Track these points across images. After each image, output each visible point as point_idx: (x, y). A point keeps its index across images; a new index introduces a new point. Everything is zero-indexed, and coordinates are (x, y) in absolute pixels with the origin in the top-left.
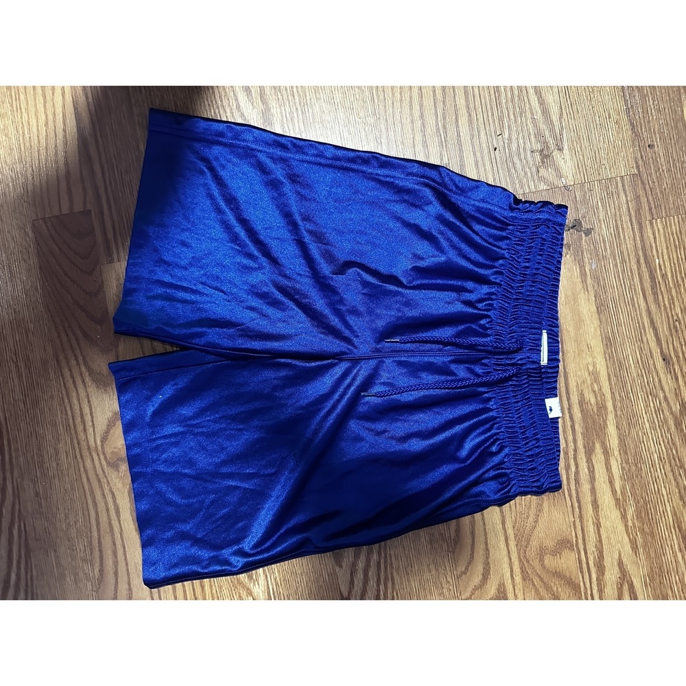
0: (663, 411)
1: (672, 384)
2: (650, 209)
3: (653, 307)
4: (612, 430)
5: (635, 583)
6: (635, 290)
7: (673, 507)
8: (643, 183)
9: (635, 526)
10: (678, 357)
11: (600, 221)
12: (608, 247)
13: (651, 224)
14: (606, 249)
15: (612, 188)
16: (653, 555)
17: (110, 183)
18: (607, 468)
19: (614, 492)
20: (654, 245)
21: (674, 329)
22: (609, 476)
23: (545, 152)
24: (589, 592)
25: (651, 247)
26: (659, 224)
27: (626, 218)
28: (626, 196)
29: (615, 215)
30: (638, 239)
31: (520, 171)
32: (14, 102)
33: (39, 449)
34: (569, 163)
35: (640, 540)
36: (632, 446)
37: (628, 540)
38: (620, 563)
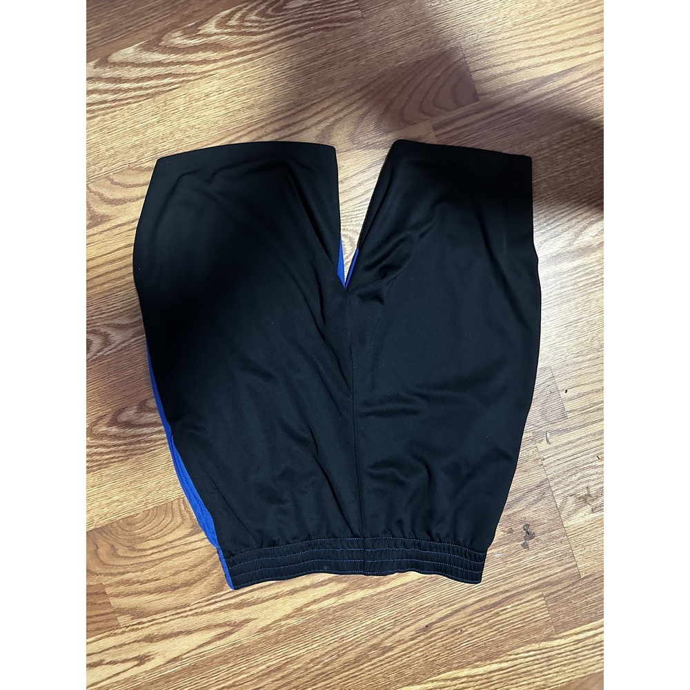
0: (383, 633)
1: (407, 637)
2: (553, 593)
3: (470, 609)
4: (360, 594)
5: (233, 635)
6: (482, 593)
7: (303, 655)
8: (574, 584)
9: (281, 627)
10: (431, 637)
11: (537, 554)
12: (515, 564)
13: (540, 596)
14: (513, 563)
15: (566, 559)
16: (259, 646)
17: (506, 116)
18: (327, 596)
19: (307, 605)
20: (522, 601)
21: (454, 630)
22: (320, 599)
23: (589, 499)
24: (218, 600)
25: (520, 600)
26: (541, 602)
27: (542, 575)
28: (560, 572)
29: (543, 566)
30: (526, 588)
31: (569, 480)
32: (569, 9)
33: (249, 90)
34: (582, 520)
35: (270, 633)
36: (349, 613)
37: (269, 623)
38: (248, 621)
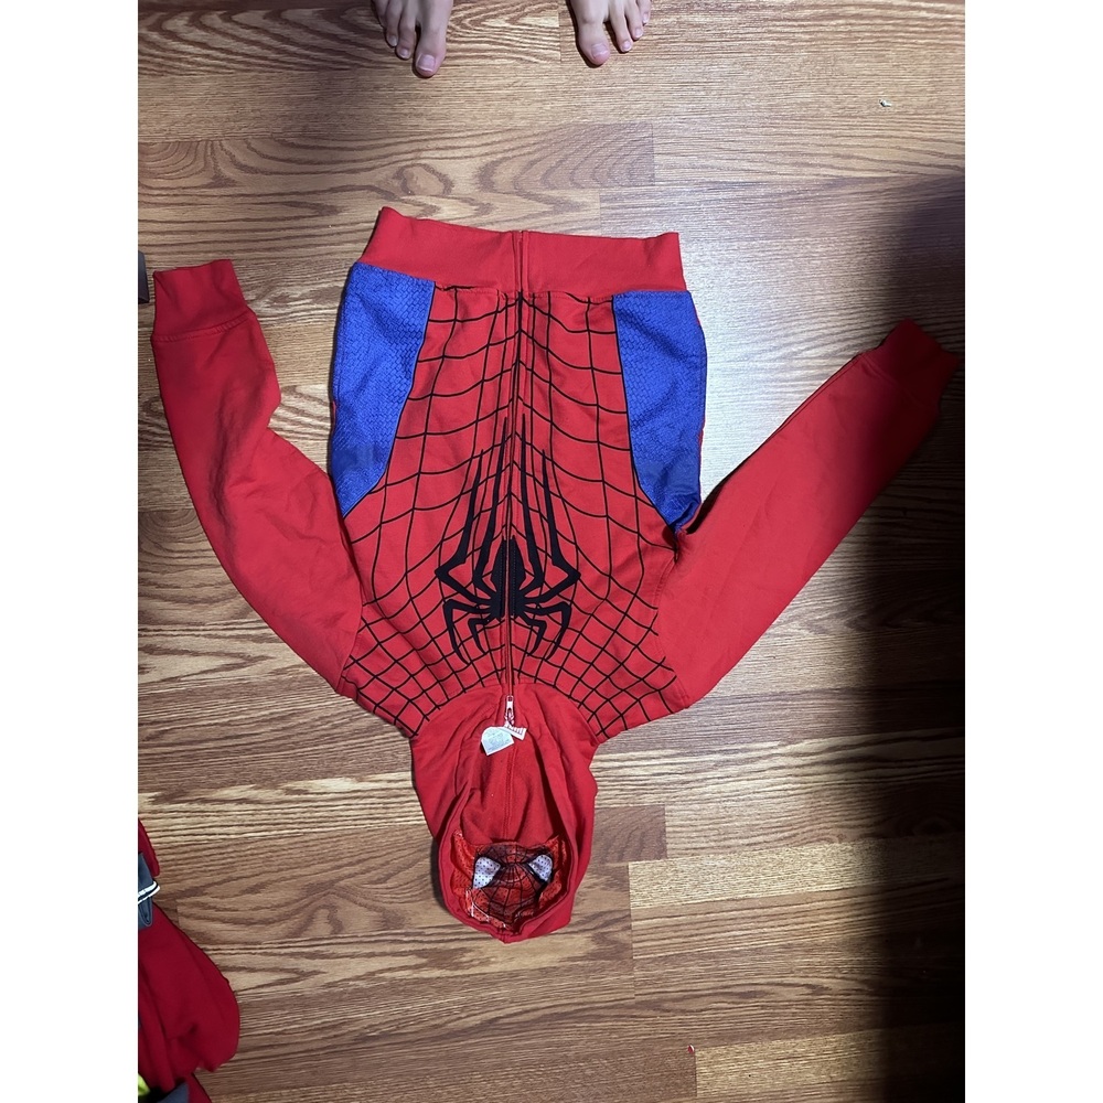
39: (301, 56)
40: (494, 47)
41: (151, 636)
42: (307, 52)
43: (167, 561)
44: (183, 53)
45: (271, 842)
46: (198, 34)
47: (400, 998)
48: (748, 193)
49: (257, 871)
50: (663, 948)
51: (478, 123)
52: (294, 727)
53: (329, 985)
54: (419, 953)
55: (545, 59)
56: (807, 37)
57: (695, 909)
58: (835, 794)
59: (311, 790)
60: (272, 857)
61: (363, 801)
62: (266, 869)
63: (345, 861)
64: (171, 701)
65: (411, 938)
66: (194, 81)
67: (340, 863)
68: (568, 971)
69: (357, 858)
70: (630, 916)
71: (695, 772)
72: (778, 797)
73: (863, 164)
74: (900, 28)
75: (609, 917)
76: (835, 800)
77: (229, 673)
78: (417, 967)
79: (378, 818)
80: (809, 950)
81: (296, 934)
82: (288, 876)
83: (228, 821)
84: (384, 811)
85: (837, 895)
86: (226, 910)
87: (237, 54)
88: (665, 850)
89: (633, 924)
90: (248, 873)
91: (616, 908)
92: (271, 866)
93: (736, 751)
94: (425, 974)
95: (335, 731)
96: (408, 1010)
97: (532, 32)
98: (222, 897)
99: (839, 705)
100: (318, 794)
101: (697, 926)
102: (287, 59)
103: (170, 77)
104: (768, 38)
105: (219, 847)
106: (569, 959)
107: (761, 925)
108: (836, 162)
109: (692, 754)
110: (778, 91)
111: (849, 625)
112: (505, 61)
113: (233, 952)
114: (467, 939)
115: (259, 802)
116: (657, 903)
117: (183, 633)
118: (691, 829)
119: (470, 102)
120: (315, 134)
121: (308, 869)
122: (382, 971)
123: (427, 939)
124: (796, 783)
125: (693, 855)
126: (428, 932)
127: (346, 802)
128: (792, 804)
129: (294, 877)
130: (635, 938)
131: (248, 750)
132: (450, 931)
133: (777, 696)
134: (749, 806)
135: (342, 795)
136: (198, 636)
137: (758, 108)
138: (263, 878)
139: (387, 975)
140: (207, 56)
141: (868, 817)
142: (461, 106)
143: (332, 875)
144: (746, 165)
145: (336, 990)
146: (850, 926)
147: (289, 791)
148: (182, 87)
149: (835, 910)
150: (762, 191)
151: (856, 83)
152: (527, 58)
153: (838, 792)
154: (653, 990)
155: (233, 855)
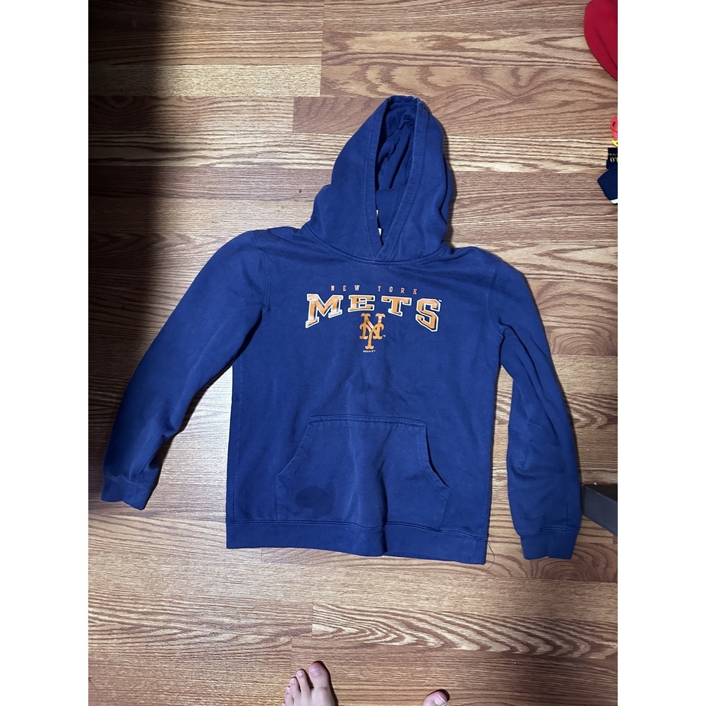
39: (471, 622)
40: (353, 616)
41: (610, 276)
42: (467, 624)
43: (593, 323)
44: (543, 631)
45: (551, 134)
46: (532, 641)
47: (479, 20)
48: (206, 514)
49: (562, 116)
50: (303, 37)
51: (368, 572)
52: (527, 208)
53: (524, 34)
54: (463, 49)
55: (323, 606)
56: (162, 603)
57: (279, 61)
58: (182, 129)
59: (521, 165)
60: (551, 124)
61: (488, 155)
62: (556, 116)
63: (504, 116)
64: (604, 233)
65: (467, 60)
66: (538, 614)
67: (507, 116)
68: (366, 27)
69: (497, 118)
70: (322, 61)
71: (270, 152)
72: (219, 131)
73: (134, 524)
74: (105, 602)
75: (336, 61)
76: (182, 125)
77: (563, 247)
78: (465, 40)
79: (480, 142)
80: (207, 26)
81: (542, 71)
82: (543, 110)
83: (577, 151)
84: (475, 147)
85: (186, 61)
86: (586, 92)
87: (510, 628)
88: (295, 103)
89: (320, 55)
90: (569, 115)
91: (330, 67)
92: (553, 118)
93: (243, 163)
94: (460, 35)
95: (501, 203)
96: (475, 11)
97: (329, 622)
98: (587, 100)
99: (174, 187)
100: (516, 163)
101: (279, 49)
102: (480, 622)
103: (552, 618)
104: (186, 605)
105: (585, 134)
106: (365, 35)
107: (237, 46)
108: (150, 527)
109: (272, 164)
110: (182, 573)
111: (164, 239)
112: (347, 607)
113: (585, 63)
114: (430, 56)
115: (556, 161)
116: (304, 68)
117: (589, 276)
118: (277, 115)
119: (371, 585)
120: (467, 575)
121: (529, 113)
122: (489, 40)
123: (457, 59)
124: (207, 139)
125: (277, 97)
126: (456, 63)
127: (499, 155)
128: (210, 126)
129: (539, 109)
130: (321, 45)
131: (557, 196)
132: (441, 62)
133: (213, 197)
134: (237, 126)
135: (501, 160)
136: (581, 273)
137: (196, 564)
138: (559, 110)
139: (486, 37)
140: (528, 628)
141: (161, 111)
142: (377, 584)
143: (514, 108)
144: (205, 531)
145: (521, 30)
146: (178, 40)
147: (535, 166)
148: (546, 611)
149: (188, 51)
150: (197, 514)
151: (134, 573)
152: (334, 608)
153: (179, 130)
154: (313, 8)
155: (576, 128)
